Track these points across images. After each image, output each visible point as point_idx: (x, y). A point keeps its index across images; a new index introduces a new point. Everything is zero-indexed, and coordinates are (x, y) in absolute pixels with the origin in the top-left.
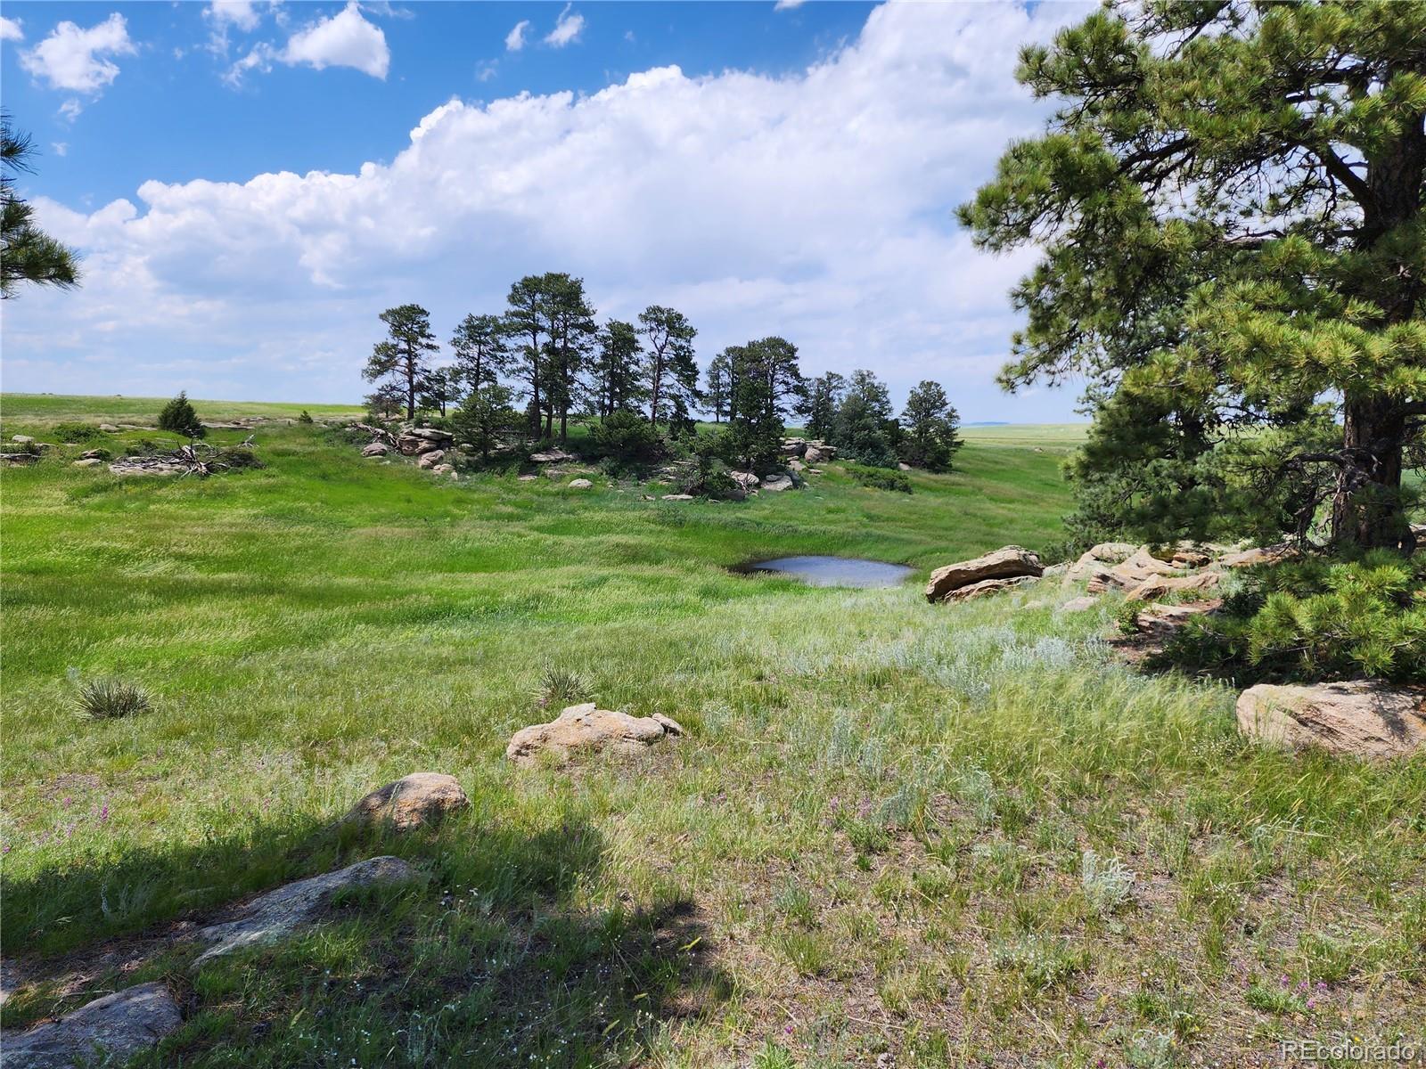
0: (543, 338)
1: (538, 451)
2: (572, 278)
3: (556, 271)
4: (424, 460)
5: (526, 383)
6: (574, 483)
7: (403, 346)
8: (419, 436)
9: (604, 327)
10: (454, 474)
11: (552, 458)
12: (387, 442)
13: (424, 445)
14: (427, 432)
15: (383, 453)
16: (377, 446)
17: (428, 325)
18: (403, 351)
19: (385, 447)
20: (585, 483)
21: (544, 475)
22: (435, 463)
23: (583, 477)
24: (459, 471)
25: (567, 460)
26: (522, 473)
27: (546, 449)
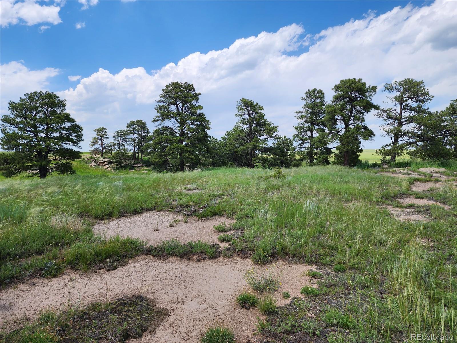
0: (136, 136)
1: (135, 164)
2: (143, 121)
3: (139, 119)
4: (105, 167)
5: (132, 147)
6: (143, 172)
7: (100, 138)
8: (104, 161)
9: (152, 133)
10: (113, 170)
11: (138, 166)
12: (96, 163)
13: (105, 163)
14: (106, 160)
15: (95, 166)
16: (93, 164)
17: (107, 132)
18: (100, 139)
19: (95, 164)
20: (146, 171)
21: (136, 170)
22: (108, 168)
23: (146, 170)
24: (114, 169)
25: (142, 166)
26: (130, 170)
27: (137, 163)
